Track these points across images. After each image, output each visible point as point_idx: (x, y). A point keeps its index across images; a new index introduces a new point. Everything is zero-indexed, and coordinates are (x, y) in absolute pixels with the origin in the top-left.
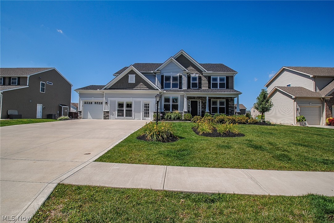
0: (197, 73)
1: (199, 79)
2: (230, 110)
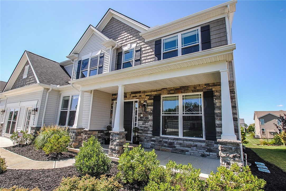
0: (133, 41)
1: (137, 51)
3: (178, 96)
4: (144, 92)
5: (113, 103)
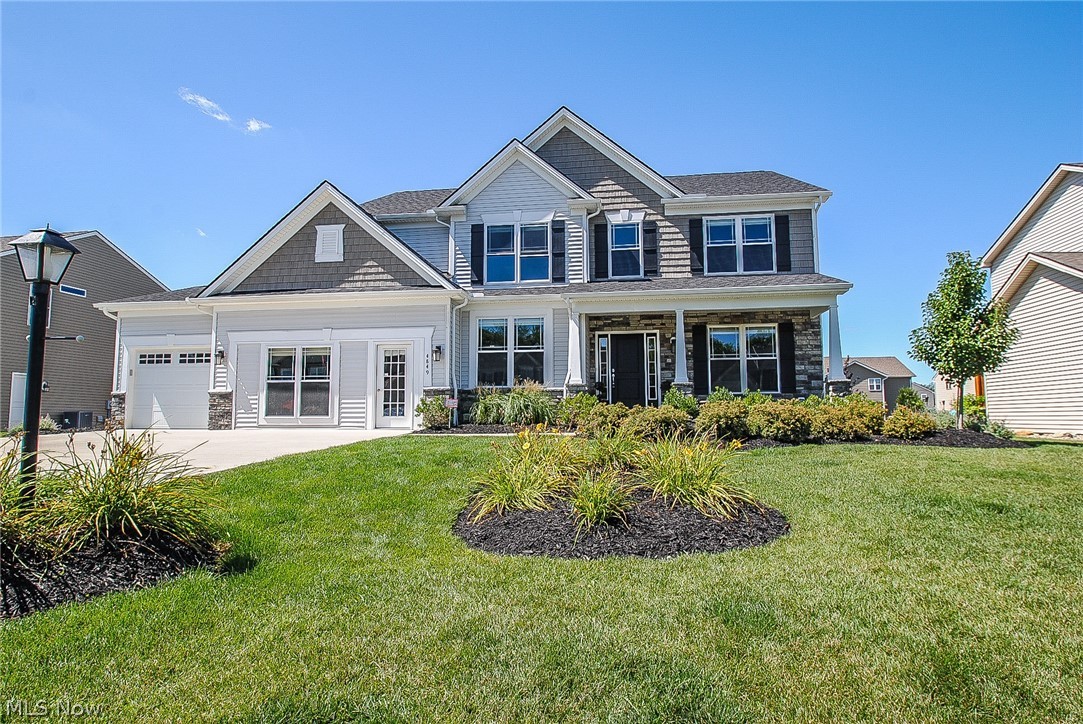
0: (635, 206)
1: (646, 231)
2: (802, 373)
3: (738, 328)
4: (671, 317)
5: (594, 335)
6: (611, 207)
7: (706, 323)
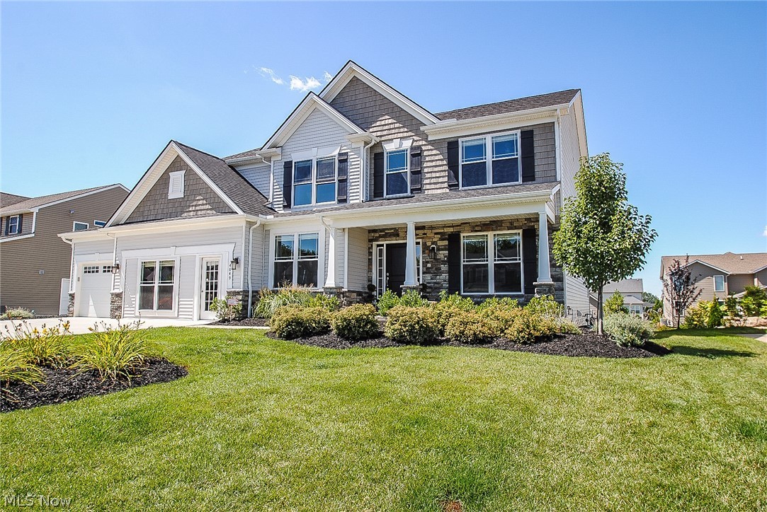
0: (405, 135)
1: (413, 156)
3: (487, 236)
4: (432, 228)
5: (372, 245)
6: (386, 138)
7: (460, 232)
